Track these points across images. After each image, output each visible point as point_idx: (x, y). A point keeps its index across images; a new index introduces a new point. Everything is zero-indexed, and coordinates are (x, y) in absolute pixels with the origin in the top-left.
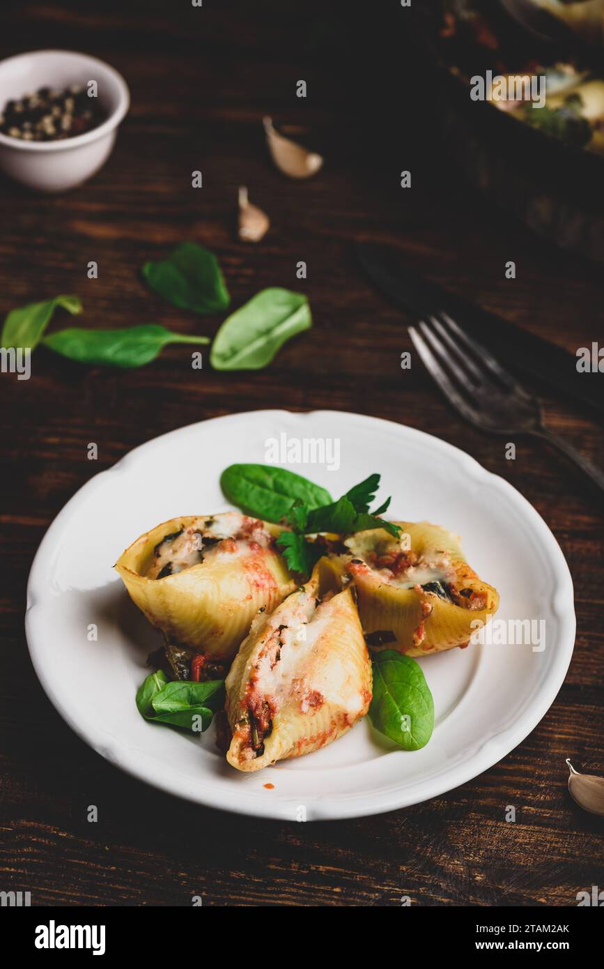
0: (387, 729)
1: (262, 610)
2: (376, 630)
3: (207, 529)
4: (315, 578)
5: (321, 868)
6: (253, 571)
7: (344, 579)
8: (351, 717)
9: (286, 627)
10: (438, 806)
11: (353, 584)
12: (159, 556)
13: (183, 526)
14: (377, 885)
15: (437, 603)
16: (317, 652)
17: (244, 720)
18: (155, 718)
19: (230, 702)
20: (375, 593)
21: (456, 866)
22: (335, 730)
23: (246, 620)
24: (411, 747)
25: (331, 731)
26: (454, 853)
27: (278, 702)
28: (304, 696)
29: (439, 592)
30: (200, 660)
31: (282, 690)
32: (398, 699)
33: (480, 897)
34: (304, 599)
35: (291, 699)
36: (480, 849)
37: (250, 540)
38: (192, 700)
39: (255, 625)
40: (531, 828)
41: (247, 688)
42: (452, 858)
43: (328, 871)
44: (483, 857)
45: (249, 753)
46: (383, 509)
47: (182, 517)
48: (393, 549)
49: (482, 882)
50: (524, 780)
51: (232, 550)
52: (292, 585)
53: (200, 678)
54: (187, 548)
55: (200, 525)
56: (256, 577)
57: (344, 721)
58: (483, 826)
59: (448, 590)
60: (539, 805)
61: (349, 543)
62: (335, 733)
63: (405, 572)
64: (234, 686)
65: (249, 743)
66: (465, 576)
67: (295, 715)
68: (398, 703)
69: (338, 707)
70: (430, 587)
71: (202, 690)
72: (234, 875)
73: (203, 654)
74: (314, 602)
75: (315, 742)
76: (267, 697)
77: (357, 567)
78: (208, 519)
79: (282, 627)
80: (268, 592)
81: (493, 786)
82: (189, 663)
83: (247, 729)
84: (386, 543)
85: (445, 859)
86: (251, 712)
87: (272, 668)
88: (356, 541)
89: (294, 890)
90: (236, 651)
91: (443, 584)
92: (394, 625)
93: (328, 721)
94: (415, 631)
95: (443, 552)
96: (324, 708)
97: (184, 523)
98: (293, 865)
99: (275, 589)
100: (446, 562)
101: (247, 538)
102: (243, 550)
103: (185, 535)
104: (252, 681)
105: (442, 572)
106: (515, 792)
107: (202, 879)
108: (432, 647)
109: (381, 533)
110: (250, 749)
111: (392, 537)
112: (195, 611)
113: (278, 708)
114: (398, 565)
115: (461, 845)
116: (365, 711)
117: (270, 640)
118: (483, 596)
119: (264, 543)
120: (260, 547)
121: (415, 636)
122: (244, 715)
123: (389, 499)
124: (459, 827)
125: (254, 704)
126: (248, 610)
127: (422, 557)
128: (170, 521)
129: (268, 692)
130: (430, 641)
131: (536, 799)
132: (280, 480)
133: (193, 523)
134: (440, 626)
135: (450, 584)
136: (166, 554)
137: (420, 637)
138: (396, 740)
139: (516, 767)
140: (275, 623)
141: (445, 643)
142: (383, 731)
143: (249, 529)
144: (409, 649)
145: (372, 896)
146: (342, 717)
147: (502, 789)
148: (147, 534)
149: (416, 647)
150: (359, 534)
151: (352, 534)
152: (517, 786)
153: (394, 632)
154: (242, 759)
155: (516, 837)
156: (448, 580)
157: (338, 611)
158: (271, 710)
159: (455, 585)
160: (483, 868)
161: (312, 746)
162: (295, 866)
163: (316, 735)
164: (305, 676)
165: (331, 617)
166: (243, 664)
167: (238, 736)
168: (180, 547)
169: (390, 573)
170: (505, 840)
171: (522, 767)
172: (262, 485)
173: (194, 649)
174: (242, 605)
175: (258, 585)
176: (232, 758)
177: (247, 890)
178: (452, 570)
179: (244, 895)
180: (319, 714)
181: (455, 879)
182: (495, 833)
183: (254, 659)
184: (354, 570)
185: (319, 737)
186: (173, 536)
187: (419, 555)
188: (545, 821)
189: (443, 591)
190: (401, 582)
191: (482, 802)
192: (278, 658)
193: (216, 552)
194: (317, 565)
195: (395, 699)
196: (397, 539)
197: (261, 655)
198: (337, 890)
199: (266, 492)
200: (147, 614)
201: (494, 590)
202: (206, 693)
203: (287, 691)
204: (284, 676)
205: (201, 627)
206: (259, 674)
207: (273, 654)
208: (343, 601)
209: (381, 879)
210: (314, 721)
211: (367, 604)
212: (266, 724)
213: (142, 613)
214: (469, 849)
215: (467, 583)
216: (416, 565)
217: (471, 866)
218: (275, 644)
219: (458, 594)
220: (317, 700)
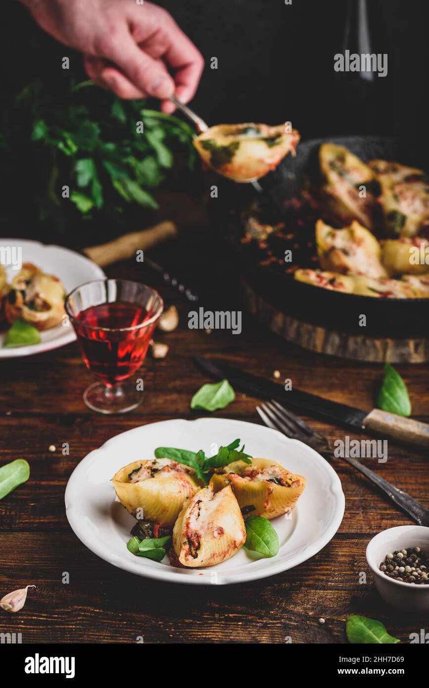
0: (257, 548)
1: (187, 498)
2: (245, 506)
3: (154, 465)
4: (211, 483)
5: (230, 615)
6: (180, 480)
7: (227, 482)
8: (238, 543)
9: (201, 501)
10: (285, 586)
11: (232, 483)
12: (131, 479)
13: (142, 465)
14: (259, 620)
15: (274, 487)
16: (217, 511)
17: (185, 542)
18: (138, 554)
19: (176, 540)
20: (243, 486)
21: (299, 609)
22: (230, 550)
23: (179, 503)
24: (269, 556)
25: (228, 551)
26: (296, 604)
27: (201, 532)
28: (215, 529)
29: (275, 483)
30: (157, 527)
31: (203, 528)
32: (260, 535)
33: (312, 621)
34: (207, 492)
35: (208, 531)
36: (309, 602)
37: (176, 469)
38: (156, 546)
39: (185, 504)
40: (333, 591)
41: (185, 528)
42: (296, 606)
43: (234, 616)
44: (311, 605)
45: (190, 557)
46: (242, 450)
47: (140, 460)
48: (249, 469)
49: (313, 615)
50: (327, 572)
51: (169, 471)
52: (199, 487)
53: (158, 536)
54: (144, 473)
55: (150, 464)
56: (182, 482)
57: (234, 545)
58: (309, 593)
59: (280, 482)
60: (336, 582)
61: (226, 468)
62: (230, 552)
63: (257, 476)
64: (178, 532)
65: (189, 553)
66: (287, 474)
67: (211, 539)
68: (260, 537)
69: (231, 537)
70: (271, 480)
71: (161, 541)
72: (186, 621)
73: (158, 524)
74: (213, 494)
75: (220, 556)
76: (196, 531)
77: (233, 475)
78: (153, 461)
79: (199, 502)
80: (188, 490)
81: (311, 576)
82: (152, 529)
83: (187, 547)
84: (245, 467)
85: (292, 607)
86: (189, 539)
87: (196, 520)
88: (230, 468)
89: (219, 625)
90: (177, 518)
91: (277, 479)
92: (254, 502)
93: (226, 545)
94: (265, 502)
95: (274, 466)
96: (224, 535)
97: (143, 464)
98: (216, 615)
99: (192, 489)
100: (277, 470)
101: (174, 468)
102: (173, 472)
103: (143, 469)
104: (188, 525)
105: (276, 474)
106: (323, 577)
107: (171, 624)
108: (274, 510)
109: (241, 463)
110: (190, 556)
111: (247, 464)
112: (153, 501)
113: (202, 536)
114: (252, 475)
115: (299, 601)
116: (244, 541)
117: (194, 507)
118: (298, 481)
119: (183, 471)
120: (181, 471)
121: (266, 504)
122: (185, 540)
123: (244, 446)
124: (297, 594)
125: (190, 535)
126: (179, 498)
127: (264, 470)
128: (135, 462)
129: (196, 529)
130: (273, 507)
131: (334, 579)
132: (184, 453)
133: (146, 463)
134: (277, 498)
135: (280, 478)
136: (135, 477)
137: (268, 505)
138: (262, 553)
139: (322, 567)
140: (196, 499)
141: (280, 507)
142: (254, 550)
143: (175, 465)
144: (263, 513)
145: (258, 625)
146: (233, 543)
147: (317, 577)
148: (124, 467)
149: (265, 512)
150: (230, 465)
151: (227, 465)
152: (324, 575)
153: (255, 506)
154: (187, 560)
155: (326, 596)
156: (279, 477)
157: (226, 495)
158: (198, 537)
159: (283, 478)
160: (312, 609)
161: (219, 558)
162: (217, 616)
163: (221, 551)
164: (214, 520)
165: (223, 497)
166: (182, 521)
167: (183, 549)
168: (142, 474)
169: (249, 478)
170: (321, 598)
171: (325, 567)
172: (176, 456)
173: (153, 522)
174: (177, 495)
175: (184, 486)
176: (182, 560)
177: (194, 627)
178: (280, 473)
179: (194, 629)
180: (222, 538)
181: (299, 615)
182: (315, 595)
183: (187, 515)
184: (232, 477)
185: (222, 553)
186: (137, 471)
187: (262, 470)
188: (340, 588)
189: (277, 483)
190: (255, 481)
191: (307, 583)
192: (199, 515)
193: (160, 473)
194: (212, 479)
195: (258, 535)
196: (250, 464)
197: (190, 514)
198: (240, 623)
199: (178, 459)
200: (128, 506)
201: (303, 478)
202: (162, 542)
203: (206, 527)
204: (203, 522)
205: (157, 509)
206: (191, 521)
207: (196, 513)
208: (227, 490)
209: (261, 618)
210: (220, 543)
211: (240, 493)
212: (197, 544)
213: (125, 508)
214: (303, 603)
215: (289, 476)
216: (262, 473)
217: (305, 609)
218: (196, 510)
219: (285, 483)
220: (221, 532)
